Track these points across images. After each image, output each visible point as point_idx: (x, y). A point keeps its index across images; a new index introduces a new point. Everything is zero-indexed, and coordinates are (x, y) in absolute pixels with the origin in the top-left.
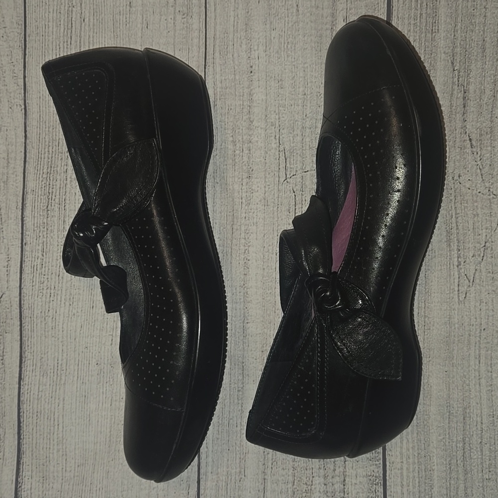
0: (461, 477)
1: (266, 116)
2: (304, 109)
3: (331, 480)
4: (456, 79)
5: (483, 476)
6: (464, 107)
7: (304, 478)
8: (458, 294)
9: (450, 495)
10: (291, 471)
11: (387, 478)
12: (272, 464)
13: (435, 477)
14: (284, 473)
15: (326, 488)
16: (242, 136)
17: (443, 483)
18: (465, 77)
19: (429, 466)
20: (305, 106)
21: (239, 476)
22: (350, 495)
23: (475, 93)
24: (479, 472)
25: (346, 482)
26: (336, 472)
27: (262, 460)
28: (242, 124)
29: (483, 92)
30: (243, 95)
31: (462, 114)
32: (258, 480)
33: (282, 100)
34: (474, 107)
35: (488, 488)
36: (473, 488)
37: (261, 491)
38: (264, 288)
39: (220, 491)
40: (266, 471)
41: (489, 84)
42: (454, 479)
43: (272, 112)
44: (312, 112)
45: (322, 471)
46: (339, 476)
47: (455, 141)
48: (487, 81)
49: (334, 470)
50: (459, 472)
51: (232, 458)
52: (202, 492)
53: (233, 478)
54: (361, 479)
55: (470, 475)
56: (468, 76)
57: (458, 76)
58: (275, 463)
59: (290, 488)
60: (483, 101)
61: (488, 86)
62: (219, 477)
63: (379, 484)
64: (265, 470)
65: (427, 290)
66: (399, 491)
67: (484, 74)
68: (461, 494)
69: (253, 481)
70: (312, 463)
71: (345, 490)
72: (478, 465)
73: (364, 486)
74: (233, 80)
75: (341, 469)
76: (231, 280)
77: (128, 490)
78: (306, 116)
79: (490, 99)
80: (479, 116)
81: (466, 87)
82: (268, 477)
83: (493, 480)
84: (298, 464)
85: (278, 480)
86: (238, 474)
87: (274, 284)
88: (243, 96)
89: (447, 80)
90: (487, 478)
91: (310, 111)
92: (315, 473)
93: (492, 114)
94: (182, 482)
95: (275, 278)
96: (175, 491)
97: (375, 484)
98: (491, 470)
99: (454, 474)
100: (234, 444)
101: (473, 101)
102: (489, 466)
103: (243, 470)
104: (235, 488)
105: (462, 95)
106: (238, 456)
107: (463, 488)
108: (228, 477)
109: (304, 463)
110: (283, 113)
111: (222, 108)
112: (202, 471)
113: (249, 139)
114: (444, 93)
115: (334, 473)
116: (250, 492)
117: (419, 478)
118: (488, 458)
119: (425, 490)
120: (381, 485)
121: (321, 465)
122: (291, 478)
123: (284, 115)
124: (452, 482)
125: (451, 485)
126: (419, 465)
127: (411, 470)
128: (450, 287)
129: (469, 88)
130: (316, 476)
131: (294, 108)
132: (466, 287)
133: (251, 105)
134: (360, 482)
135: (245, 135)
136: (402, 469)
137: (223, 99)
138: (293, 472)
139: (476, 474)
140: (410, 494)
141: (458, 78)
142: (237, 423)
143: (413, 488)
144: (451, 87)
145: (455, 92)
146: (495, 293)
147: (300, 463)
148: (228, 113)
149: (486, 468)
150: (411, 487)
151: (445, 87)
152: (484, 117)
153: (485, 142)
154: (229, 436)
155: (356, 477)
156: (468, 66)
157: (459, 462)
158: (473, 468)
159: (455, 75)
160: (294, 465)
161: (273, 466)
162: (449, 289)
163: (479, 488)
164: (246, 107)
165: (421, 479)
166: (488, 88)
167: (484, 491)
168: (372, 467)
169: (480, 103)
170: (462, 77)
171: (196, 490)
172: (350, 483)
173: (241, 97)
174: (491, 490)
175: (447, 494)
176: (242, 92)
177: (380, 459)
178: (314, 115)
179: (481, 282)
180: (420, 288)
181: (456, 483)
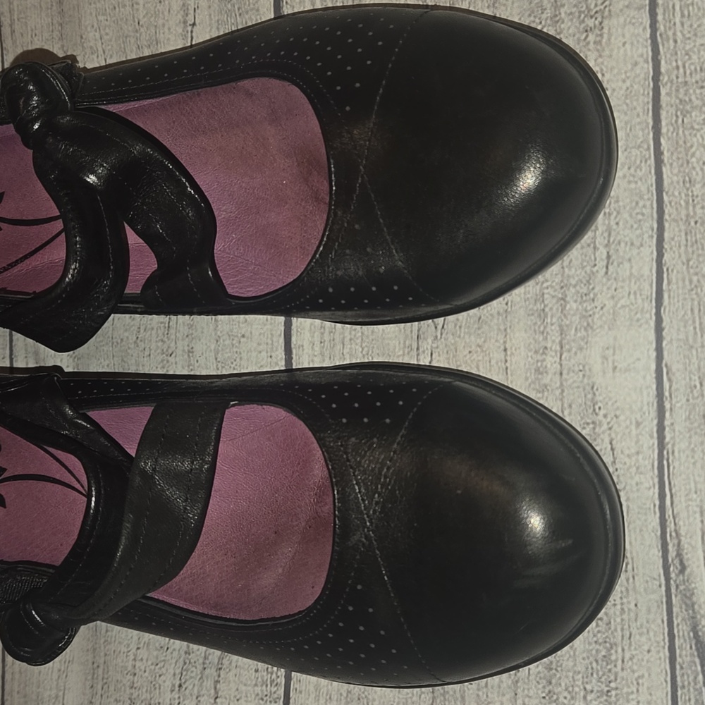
1: (82, 37)
2: (135, 12)
8: (418, 355)
20: (135, 5)
30: (52, 5)
40: (93, 700)
44: (147, 14)
58: (107, 686)
64: (92, 698)
65: (366, 349)
70: (160, 693)
78: (139, 23)
84: (137, 693)
86: (54, 700)
87: (111, 349)
91: (145, 12)
95: (112, 338)
103: (61, 693)
109: (147, 691)
110: (106, 26)
111: (22, 35)
121: (175, 699)
123: (107, 31)
128: (404, 343)
131: (119, 11)
137: (22, 18)
146: (482, 351)
147: (140, 692)
148: (31, 42)
160: (132, 694)
162: (402, 345)
164: (57, 26)
173: (49, 11)
177: (280, 699)
178: (152, 19)
179: (458, 327)
180: (353, 346)
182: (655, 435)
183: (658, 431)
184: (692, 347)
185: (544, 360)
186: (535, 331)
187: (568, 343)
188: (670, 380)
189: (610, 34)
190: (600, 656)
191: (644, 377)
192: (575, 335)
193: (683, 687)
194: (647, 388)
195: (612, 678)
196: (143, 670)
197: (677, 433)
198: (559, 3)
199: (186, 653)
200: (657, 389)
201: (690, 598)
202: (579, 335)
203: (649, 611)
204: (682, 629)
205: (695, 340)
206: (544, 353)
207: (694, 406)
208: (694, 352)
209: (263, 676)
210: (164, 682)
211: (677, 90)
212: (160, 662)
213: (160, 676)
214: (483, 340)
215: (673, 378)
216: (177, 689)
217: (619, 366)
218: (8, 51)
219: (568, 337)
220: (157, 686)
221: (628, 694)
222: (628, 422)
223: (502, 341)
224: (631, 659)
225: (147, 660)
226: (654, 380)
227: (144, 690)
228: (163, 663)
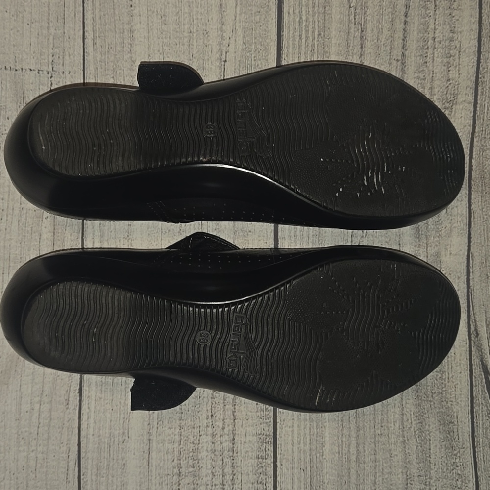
0: (353, 434)
2: (190, 49)
3: (219, 439)
4: (352, 17)
5: (375, 431)
6: (362, 47)
7: (191, 437)
9: (342, 453)
10: (178, 430)
11: (278, 436)
12: (158, 424)
13: (327, 434)
14: (170, 432)
15: (214, 446)
16: (124, 77)
17: (335, 441)
18: (362, 14)
19: (320, 423)
20: (191, 46)
21: (122, 437)
22: (239, 454)
23: (372, 33)
24: (371, 428)
25: (236, 440)
26: (225, 430)
27: (147, 419)
28: (123, 65)
29: (380, 31)
30: (124, 31)
31: (360, 55)
32: (143, 441)
33: (166, 38)
34: (372, 49)
35: (380, 443)
36: (365, 444)
37: (145, 452)
38: (149, 240)
39: (102, 453)
41: (386, 22)
42: (346, 436)
43: (156, 52)
44: (198, 51)
45: (210, 429)
46: (228, 435)
48: (385, 20)
49: (223, 428)
50: (352, 428)
51: (116, 419)
52: (82, 455)
53: (116, 440)
54: (251, 438)
55: (362, 432)
56: (365, 14)
57: (355, 13)
58: (161, 422)
59: (177, 448)
60: (381, 42)
61: (386, 25)
62: (101, 439)
63: (270, 443)
64: (150, 430)
65: (321, 241)
66: (290, 450)
67: (381, 12)
68: (353, 451)
69: (138, 442)
70: (200, 421)
71: (235, 449)
72: (370, 421)
73: (254, 445)
74: (113, 15)
75: (231, 427)
76: (115, 232)
77: (5, 453)
78: (192, 56)
79: (387, 40)
80: (377, 58)
81: (364, 26)
82: (154, 438)
83: (385, 435)
84: (184, 422)
85: (164, 440)
86: (122, 436)
87: (160, 235)
88: (123, 33)
89: (343, 17)
90: (379, 433)
91: (197, 51)
92: (202, 431)
93: (390, 56)
94: (61, 445)
95: (162, 229)
96: (54, 454)
97: (265, 443)
98: (383, 425)
99: (345, 432)
100: (118, 404)
101: (371, 41)
102: (381, 421)
103: (126, 431)
104: (118, 450)
105: (359, 34)
106: (122, 415)
107: (356, 445)
108: (111, 439)
109: (191, 421)
110: (168, 53)
111: (102, 47)
112: (83, 433)
113: (132, 81)
114: (340, 32)
115: (223, 431)
116: (134, 454)
117: (310, 435)
118: (380, 413)
119: (316, 448)
120: (271, 443)
121: (209, 423)
122: (177, 438)
123: (169, 55)
124: (344, 439)
125: (343, 443)
126: (311, 422)
127: (302, 427)
128: (344, 238)
129: (366, 26)
130: (204, 434)
131: (180, 47)
132: (359, 238)
133: (132, 43)
134: (250, 441)
135: (127, 76)
136: (293, 426)
137: (102, 36)
138: (180, 431)
139: (368, 430)
140: (300, 452)
141: (355, 16)
142: (121, 382)
143: (304, 446)
144: (347, 25)
145: (352, 31)
146: (388, 244)
147: (187, 422)
148: (108, 52)
149: (379, 424)
150: (302, 445)
151: (342, 25)
152: (383, 59)
154: (113, 395)
155: (246, 435)
156: (365, 3)
157: (351, 419)
158: (365, 424)
159: (352, 12)
160: (181, 423)
161: (158, 426)
162: (342, 239)
163: (370, 444)
164: (127, 45)
165: (312, 436)
166: (386, 27)
167: (376, 446)
168: (262, 426)
169: (377, 43)
170: (359, 15)
171: (77, 453)
172: (239, 442)
173: (122, 35)
174: (382, 445)
175: (339, 453)
176: (122, 28)
177: (271, 417)
178: (202, 55)
180: (314, 239)
181: (348, 440)
182: (466, 283)
183: (467, 281)
184: (483, 246)
185: (419, 250)
186: (415, 237)
187: (430, 243)
188: (473, 260)
189: (455, 112)
190: (438, 377)
191: (462, 258)
192: (433, 240)
193: (476, 386)
194: (463, 262)
195: (444, 386)
196: (187, 410)
197: (475, 282)
198: (433, 93)
199: (212, 398)
200: (467, 263)
201: (480, 347)
202: (435, 239)
203: (461, 355)
204: (476, 361)
205: (484, 243)
206: (419, 247)
207: (483, 270)
208: (484, 248)
209: (261, 407)
210: (202, 415)
211: (481, 140)
212: (197, 405)
213: (199, 412)
214: (388, 239)
215: (474, 259)
216: (210, 417)
217: (453, 253)
218: (89, 55)
219: (430, 241)
220: (197, 417)
221: (451, 392)
222: (455, 277)
223: (398, 240)
224: (452, 377)
225: (189, 405)
226: (466, 260)
227: (189, 421)
228: (199, 405)
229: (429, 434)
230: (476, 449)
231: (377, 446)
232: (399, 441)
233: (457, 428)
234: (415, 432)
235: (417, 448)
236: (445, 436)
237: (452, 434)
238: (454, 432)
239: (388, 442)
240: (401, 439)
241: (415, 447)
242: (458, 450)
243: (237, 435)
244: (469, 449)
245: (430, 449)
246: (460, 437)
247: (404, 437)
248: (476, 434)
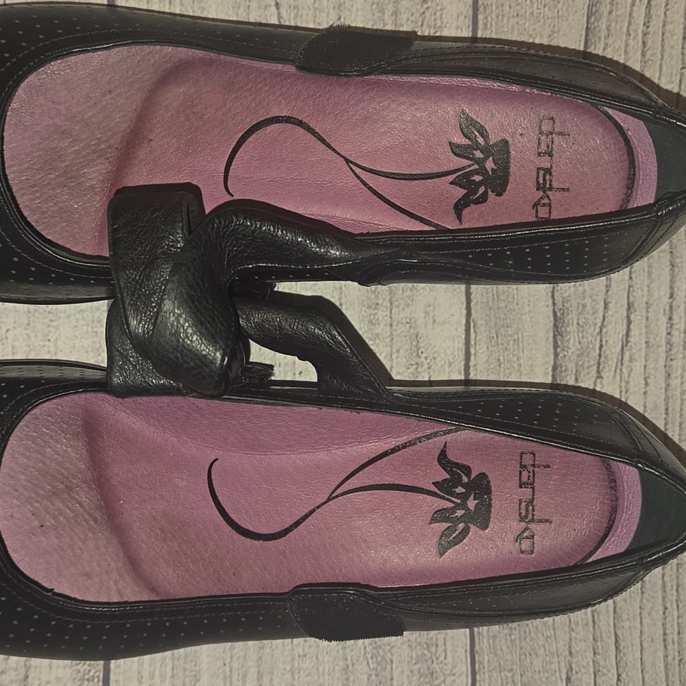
5: (293, 650)
35: (302, 672)
46: (16, 670)
47: (249, 8)
55: (268, 650)
63: (96, 680)
83: (312, 657)
90: (301, 653)
97: (88, 680)
107: (256, 675)
115: (7, 664)
120: (99, 681)
124: (236, 665)
125: (233, 672)
134: (58, 678)
153: (304, 13)
165: (176, 662)
167: (294, 679)
174: (307, 676)
181: (242, 667)
182: (463, 372)
183: (465, 370)
184: (491, 308)
185: (376, 314)
187: (397, 300)
188: (475, 332)
191: (456, 329)
192: (402, 294)
194: (458, 337)
197: (479, 372)
200: (466, 338)
202: (406, 294)
205: (493, 303)
206: (376, 308)
207: (492, 351)
208: (493, 312)
215: (478, 330)
217: (437, 320)
219: (396, 296)
222: (443, 363)
226: (464, 332)
229: (390, 651)
230: (478, 677)
231: (296, 678)
232: (337, 668)
233: (445, 639)
234: (365, 648)
235: (368, 679)
236: (420, 653)
237: (433, 649)
238: (437, 646)
239: (318, 670)
240: (341, 663)
241: (365, 677)
242: (442, 679)
243: (32, 670)
244: (464, 677)
245: (392, 679)
246: (449, 655)
247: (346, 659)
248: (477, 647)
